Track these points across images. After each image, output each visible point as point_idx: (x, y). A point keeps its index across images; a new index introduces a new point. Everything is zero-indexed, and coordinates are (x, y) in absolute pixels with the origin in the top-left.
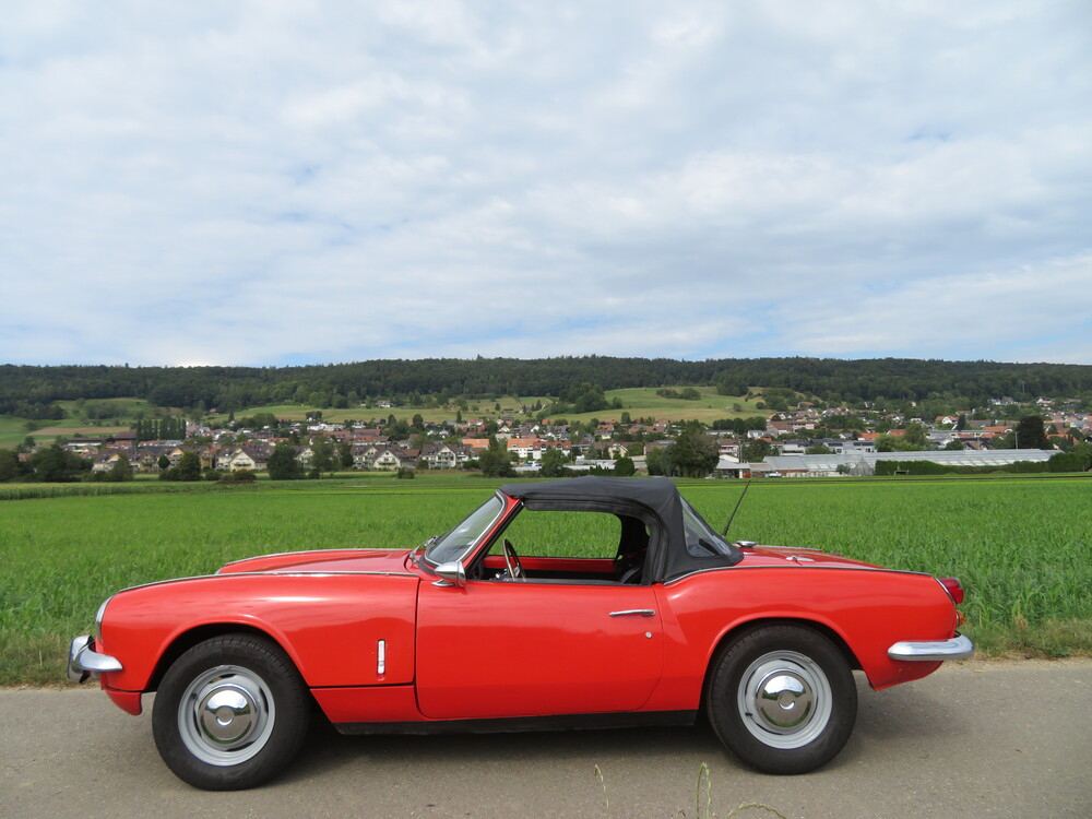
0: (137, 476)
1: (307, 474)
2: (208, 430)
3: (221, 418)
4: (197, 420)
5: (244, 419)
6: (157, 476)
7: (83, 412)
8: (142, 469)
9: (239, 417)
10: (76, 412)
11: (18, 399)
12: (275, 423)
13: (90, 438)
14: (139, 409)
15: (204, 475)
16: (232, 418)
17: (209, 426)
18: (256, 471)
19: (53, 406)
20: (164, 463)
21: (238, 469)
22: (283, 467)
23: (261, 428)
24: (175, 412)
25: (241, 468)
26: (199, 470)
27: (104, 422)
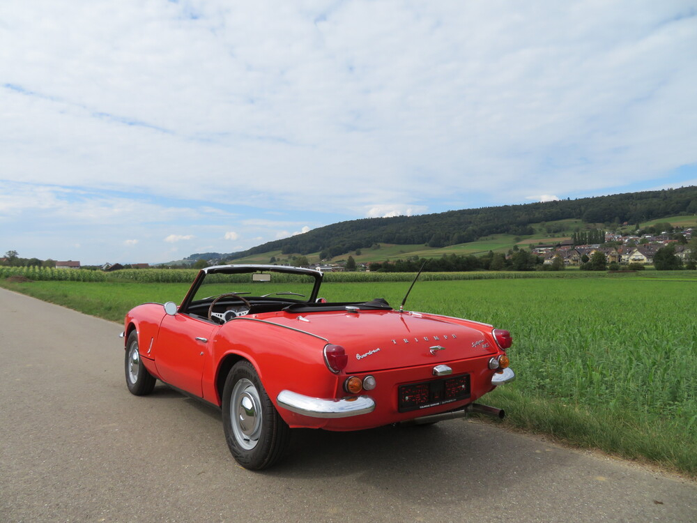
0: (567, 267)
1: (685, 266)
2: (621, 236)
3: (631, 228)
4: (614, 231)
5: (646, 228)
6: (578, 267)
7: (544, 229)
8: (572, 263)
9: (643, 226)
10: (540, 230)
11: (510, 224)
12: (670, 229)
13: (548, 244)
14: (577, 226)
15: (608, 267)
16: (638, 228)
17: (621, 234)
18: (646, 264)
19: (528, 227)
20: (585, 259)
21: (633, 262)
22: (665, 261)
23: (659, 233)
24: (599, 227)
25: (636, 262)
26: (605, 264)
27: (556, 235)
